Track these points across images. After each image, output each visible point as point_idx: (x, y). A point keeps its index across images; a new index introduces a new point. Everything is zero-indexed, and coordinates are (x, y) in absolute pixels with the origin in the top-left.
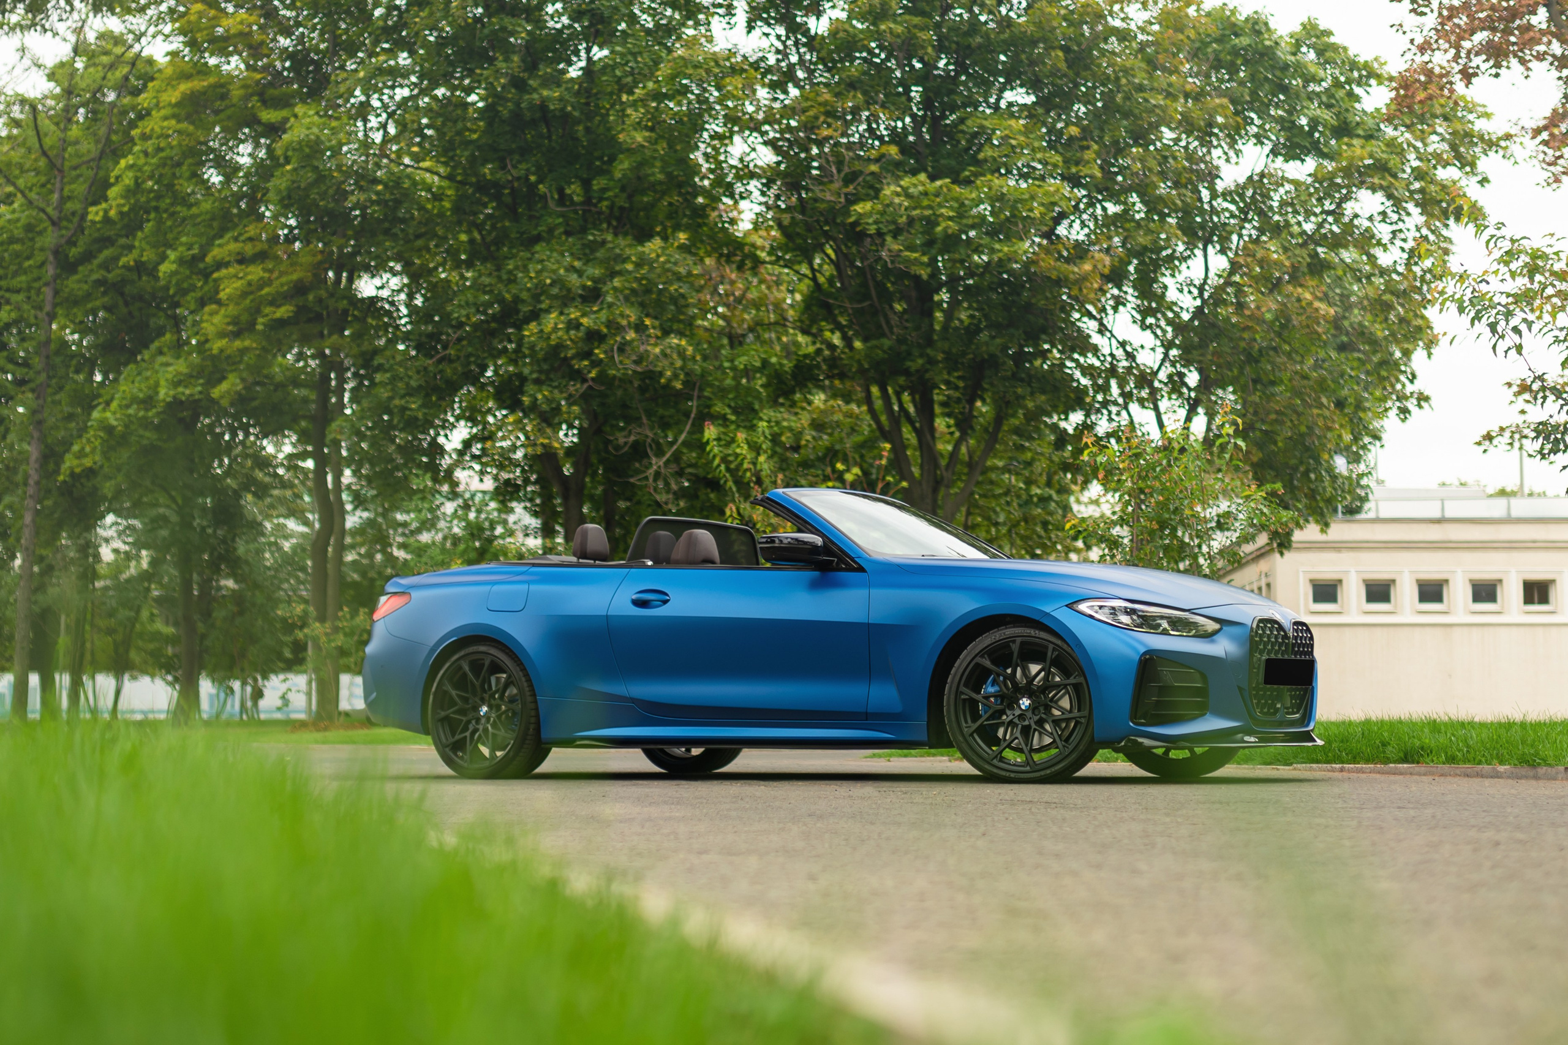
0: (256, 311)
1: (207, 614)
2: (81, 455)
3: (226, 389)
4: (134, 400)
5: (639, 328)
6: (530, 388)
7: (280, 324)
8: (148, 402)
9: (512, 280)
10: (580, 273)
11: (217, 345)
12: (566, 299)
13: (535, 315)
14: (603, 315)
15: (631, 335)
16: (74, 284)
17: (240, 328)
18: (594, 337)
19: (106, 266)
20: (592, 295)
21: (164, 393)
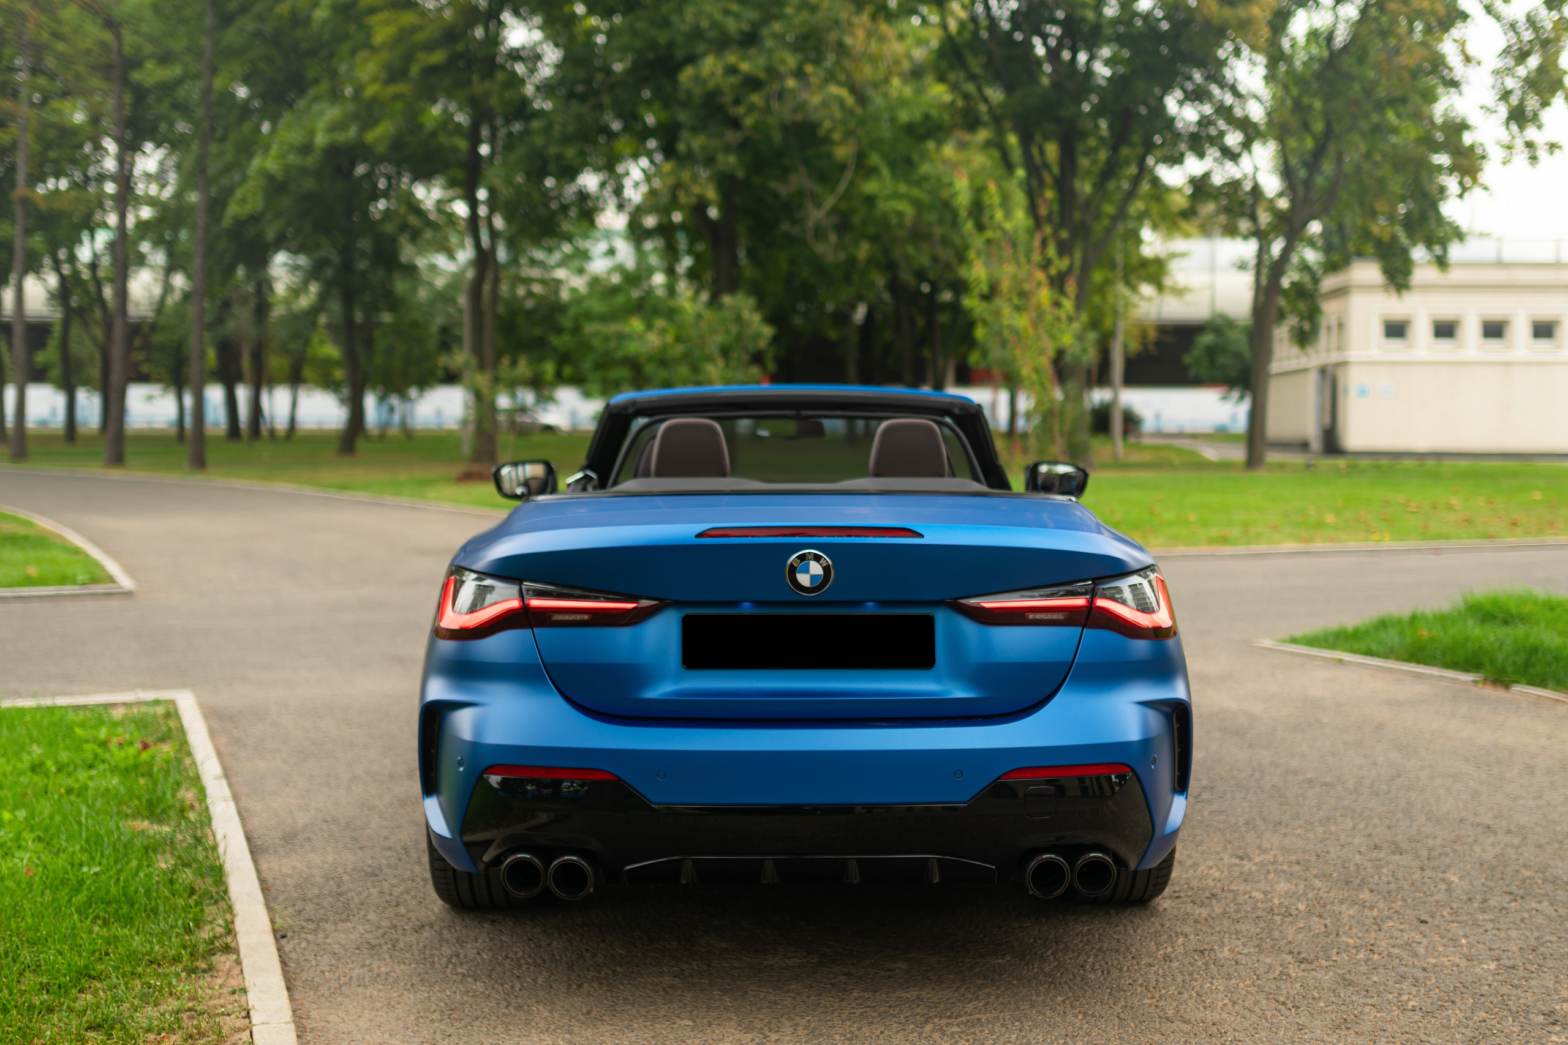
0: (409, 58)
1: (369, 343)
2: (244, 200)
3: (380, 133)
4: (292, 148)
5: (799, 74)
6: (685, 135)
7: (431, 71)
8: (306, 149)
9: (666, 23)
10: (737, 16)
11: (371, 91)
12: (722, 43)
13: (692, 59)
14: (762, 61)
15: (791, 83)
16: (231, 36)
17: (395, 74)
18: (753, 83)
19: (261, 18)
20: (750, 40)
21: (321, 139)
